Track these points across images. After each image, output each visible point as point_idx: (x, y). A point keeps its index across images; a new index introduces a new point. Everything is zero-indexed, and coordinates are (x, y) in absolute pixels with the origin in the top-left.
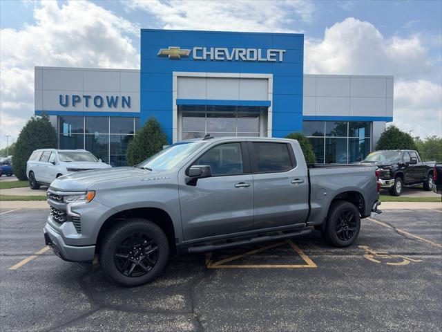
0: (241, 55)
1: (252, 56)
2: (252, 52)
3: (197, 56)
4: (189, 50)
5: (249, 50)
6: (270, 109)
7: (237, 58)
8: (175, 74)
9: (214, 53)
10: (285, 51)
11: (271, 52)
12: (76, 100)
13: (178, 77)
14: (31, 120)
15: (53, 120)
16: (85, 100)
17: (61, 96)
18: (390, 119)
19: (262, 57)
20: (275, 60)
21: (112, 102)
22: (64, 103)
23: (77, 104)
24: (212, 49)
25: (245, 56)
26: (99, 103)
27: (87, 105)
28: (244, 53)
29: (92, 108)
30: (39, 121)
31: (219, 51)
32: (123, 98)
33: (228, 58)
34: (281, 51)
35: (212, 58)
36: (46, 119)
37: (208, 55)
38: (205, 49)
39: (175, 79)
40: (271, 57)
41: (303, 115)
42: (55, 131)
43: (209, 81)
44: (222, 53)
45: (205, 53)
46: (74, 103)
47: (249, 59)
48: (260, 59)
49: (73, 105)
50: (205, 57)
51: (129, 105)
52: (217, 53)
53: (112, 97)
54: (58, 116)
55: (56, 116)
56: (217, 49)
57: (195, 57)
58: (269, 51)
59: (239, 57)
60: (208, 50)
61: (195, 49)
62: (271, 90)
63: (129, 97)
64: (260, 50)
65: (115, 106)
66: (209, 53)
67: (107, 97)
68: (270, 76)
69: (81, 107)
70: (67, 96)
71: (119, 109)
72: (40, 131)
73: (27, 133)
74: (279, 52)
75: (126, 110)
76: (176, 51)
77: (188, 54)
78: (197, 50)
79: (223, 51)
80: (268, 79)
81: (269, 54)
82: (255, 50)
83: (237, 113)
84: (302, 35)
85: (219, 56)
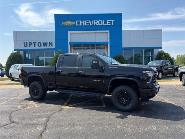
0: (96, 23)
3: (78, 24)
4: (74, 22)
5: (99, 21)
6: (109, 45)
7: (94, 25)
8: (69, 32)
9: (85, 23)
10: (114, 21)
11: (108, 22)
12: (30, 44)
13: (70, 33)
14: (12, 53)
15: (21, 52)
16: (34, 44)
17: (24, 43)
19: (105, 24)
20: (110, 25)
21: (45, 44)
22: (26, 45)
24: (84, 21)
25: (98, 23)
26: (40, 45)
27: (35, 46)
29: (37, 47)
30: (15, 53)
31: (87, 22)
32: (50, 43)
33: (91, 25)
34: (113, 21)
35: (84, 25)
36: (18, 53)
37: (82, 24)
38: (81, 21)
39: (69, 34)
40: (109, 24)
41: (123, 47)
42: (22, 57)
43: (83, 34)
44: (88, 23)
45: (81, 23)
47: (99, 24)
48: (104, 24)
49: (29, 46)
50: (81, 25)
52: (86, 23)
53: (45, 42)
54: (23, 51)
56: (86, 21)
58: (107, 21)
60: (82, 22)
62: (109, 37)
63: (52, 42)
64: (104, 21)
65: (46, 46)
66: (82, 23)
67: (43, 43)
68: (108, 31)
69: (32, 47)
70: (27, 43)
71: (48, 47)
72: (16, 57)
73: (11, 58)
74: (111, 21)
75: (51, 47)
76: (69, 23)
77: (74, 24)
78: (78, 22)
80: (107, 33)
81: (107, 23)
82: (102, 21)
83: (95, 47)
84: (121, 14)
85: (87, 24)
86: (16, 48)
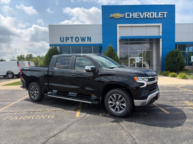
0: (147, 15)
1: (152, 16)
2: (152, 14)
3: (127, 17)
4: (124, 15)
5: (151, 13)
7: (145, 17)
8: (118, 25)
9: (135, 15)
10: (167, 13)
11: (161, 14)
12: (67, 39)
13: (119, 27)
16: (71, 39)
17: (61, 37)
19: (157, 16)
20: (163, 17)
21: (83, 39)
22: (62, 40)
23: (67, 41)
24: (134, 13)
25: (149, 16)
26: (77, 40)
27: (72, 41)
28: (148, 15)
29: (74, 42)
31: (137, 14)
32: (88, 37)
33: (141, 17)
34: (165, 13)
35: (134, 17)
37: (132, 16)
38: (131, 13)
39: (118, 28)
40: (161, 16)
43: (133, 28)
44: (139, 15)
45: (131, 15)
47: (151, 17)
48: (156, 17)
49: (66, 41)
50: (131, 17)
52: (136, 15)
53: (83, 37)
54: (59, 46)
56: (136, 13)
57: (126, 17)
58: (160, 13)
59: (146, 16)
60: (132, 14)
61: (126, 14)
62: (161, 31)
64: (156, 13)
65: (84, 41)
66: (132, 15)
67: (81, 37)
68: (161, 25)
69: (69, 42)
71: (86, 42)
73: (50, 54)
74: (164, 13)
75: (89, 43)
76: (118, 15)
78: (127, 14)
79: (139, 14)
80: (159, 26)
81: (160, 15)
82: (153, 13)
84: (174, 5)
85: (137, 16)
86: (52, 44)
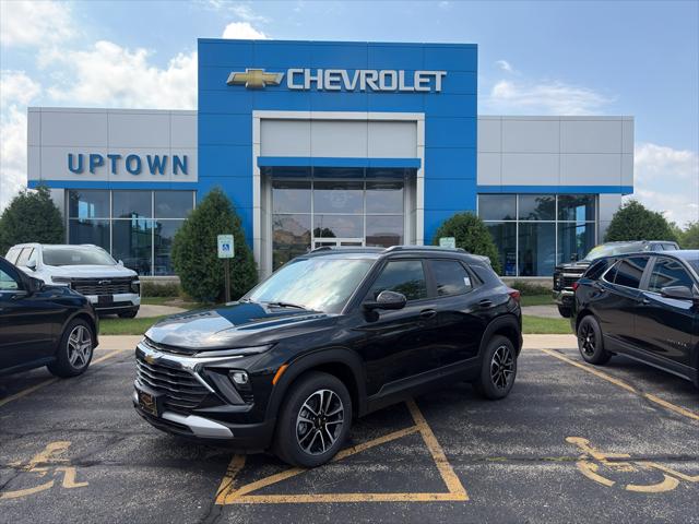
0: (370, 81)
1: (388, 83)
2: (388, 76)
3: (294, 83)
4: (281, 75)
5: (383, 73)
6: (421, 173)
7: (363, 87)
8: (257, 114)
9: (324, 79)
10: (445, 73)
11: (422, 76)
12: (96, 161)
13: (262, 119)
14: (19, 196)
15: (57, 196)
16: (110, 161)
17: (70, 156)
18: (629, 190)
19: (406, 85)
20: (428, 89)
21: (157, 165)
23: (99, 169)
24: (320, 72)
25: (377, 83)
26: (134, 167)
27: (114, 171)
28: (375, 78)
29: (124, 176)
30: (32, 197)
31: (332, 75)
32: (176, 158)
33: (348, 87)
34: (438, 74)
35: (320, 87)
36: (45, 195)
37: (313, 83)
38: (307, 72)
39: (256, 123)
40: (422, 84)
41: (478, 184)
42: (59, 213)
43: (315, 126)
44: (338, 79)
45: (308, 78)
46: (93, 166)
47: (383, 87)
48: (402, 88)
49: (91, 171)
50: (307, 86)
51: (185, 171)
52: (328, 79)
53: (157, 157)
54: (66, 190)
55: (63, 190)
56: (328, 72)
57: (290, 85)
58: (417, 74)
59: (367, 84)
60: (314, 73)
61: (291, 72)
62: (421, 140)
63: (185, 157)
64: (402, 73)
65: (162, 171)
66: (314, 78)
67: (149, 157)
68: (420, 117)
69: (104, 175)
70: (80, 156)
71: (169, 177)
72: (32, 215)
74: (434, 76)
75: (181, 178)
76: (259, 76)
77: (278, 81)
78: (294, 74)
79: (340, 75)
80: (416, 122)
81: (418, 80)
82: (394, 73)
83: (365, 180)
85: (332, 83)
86: (37, 178)
